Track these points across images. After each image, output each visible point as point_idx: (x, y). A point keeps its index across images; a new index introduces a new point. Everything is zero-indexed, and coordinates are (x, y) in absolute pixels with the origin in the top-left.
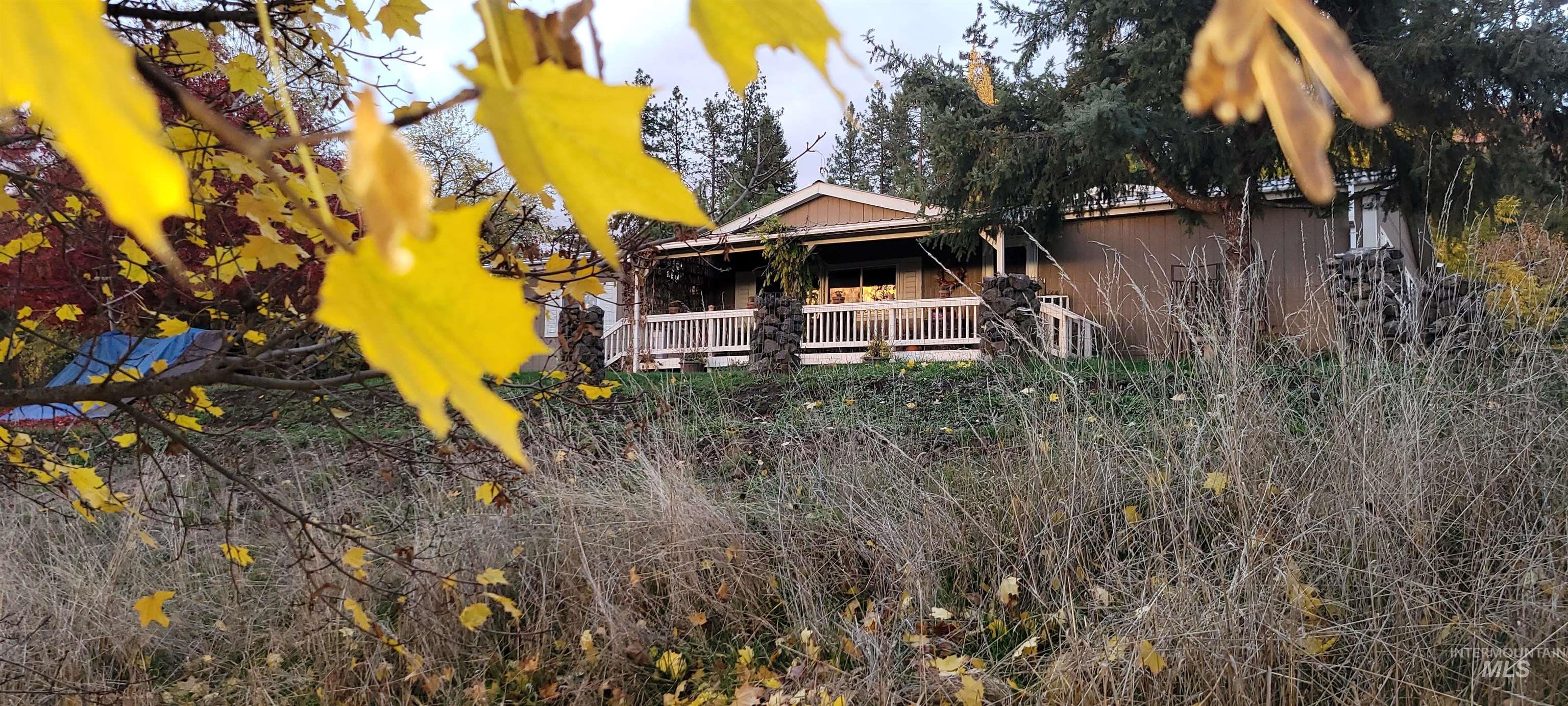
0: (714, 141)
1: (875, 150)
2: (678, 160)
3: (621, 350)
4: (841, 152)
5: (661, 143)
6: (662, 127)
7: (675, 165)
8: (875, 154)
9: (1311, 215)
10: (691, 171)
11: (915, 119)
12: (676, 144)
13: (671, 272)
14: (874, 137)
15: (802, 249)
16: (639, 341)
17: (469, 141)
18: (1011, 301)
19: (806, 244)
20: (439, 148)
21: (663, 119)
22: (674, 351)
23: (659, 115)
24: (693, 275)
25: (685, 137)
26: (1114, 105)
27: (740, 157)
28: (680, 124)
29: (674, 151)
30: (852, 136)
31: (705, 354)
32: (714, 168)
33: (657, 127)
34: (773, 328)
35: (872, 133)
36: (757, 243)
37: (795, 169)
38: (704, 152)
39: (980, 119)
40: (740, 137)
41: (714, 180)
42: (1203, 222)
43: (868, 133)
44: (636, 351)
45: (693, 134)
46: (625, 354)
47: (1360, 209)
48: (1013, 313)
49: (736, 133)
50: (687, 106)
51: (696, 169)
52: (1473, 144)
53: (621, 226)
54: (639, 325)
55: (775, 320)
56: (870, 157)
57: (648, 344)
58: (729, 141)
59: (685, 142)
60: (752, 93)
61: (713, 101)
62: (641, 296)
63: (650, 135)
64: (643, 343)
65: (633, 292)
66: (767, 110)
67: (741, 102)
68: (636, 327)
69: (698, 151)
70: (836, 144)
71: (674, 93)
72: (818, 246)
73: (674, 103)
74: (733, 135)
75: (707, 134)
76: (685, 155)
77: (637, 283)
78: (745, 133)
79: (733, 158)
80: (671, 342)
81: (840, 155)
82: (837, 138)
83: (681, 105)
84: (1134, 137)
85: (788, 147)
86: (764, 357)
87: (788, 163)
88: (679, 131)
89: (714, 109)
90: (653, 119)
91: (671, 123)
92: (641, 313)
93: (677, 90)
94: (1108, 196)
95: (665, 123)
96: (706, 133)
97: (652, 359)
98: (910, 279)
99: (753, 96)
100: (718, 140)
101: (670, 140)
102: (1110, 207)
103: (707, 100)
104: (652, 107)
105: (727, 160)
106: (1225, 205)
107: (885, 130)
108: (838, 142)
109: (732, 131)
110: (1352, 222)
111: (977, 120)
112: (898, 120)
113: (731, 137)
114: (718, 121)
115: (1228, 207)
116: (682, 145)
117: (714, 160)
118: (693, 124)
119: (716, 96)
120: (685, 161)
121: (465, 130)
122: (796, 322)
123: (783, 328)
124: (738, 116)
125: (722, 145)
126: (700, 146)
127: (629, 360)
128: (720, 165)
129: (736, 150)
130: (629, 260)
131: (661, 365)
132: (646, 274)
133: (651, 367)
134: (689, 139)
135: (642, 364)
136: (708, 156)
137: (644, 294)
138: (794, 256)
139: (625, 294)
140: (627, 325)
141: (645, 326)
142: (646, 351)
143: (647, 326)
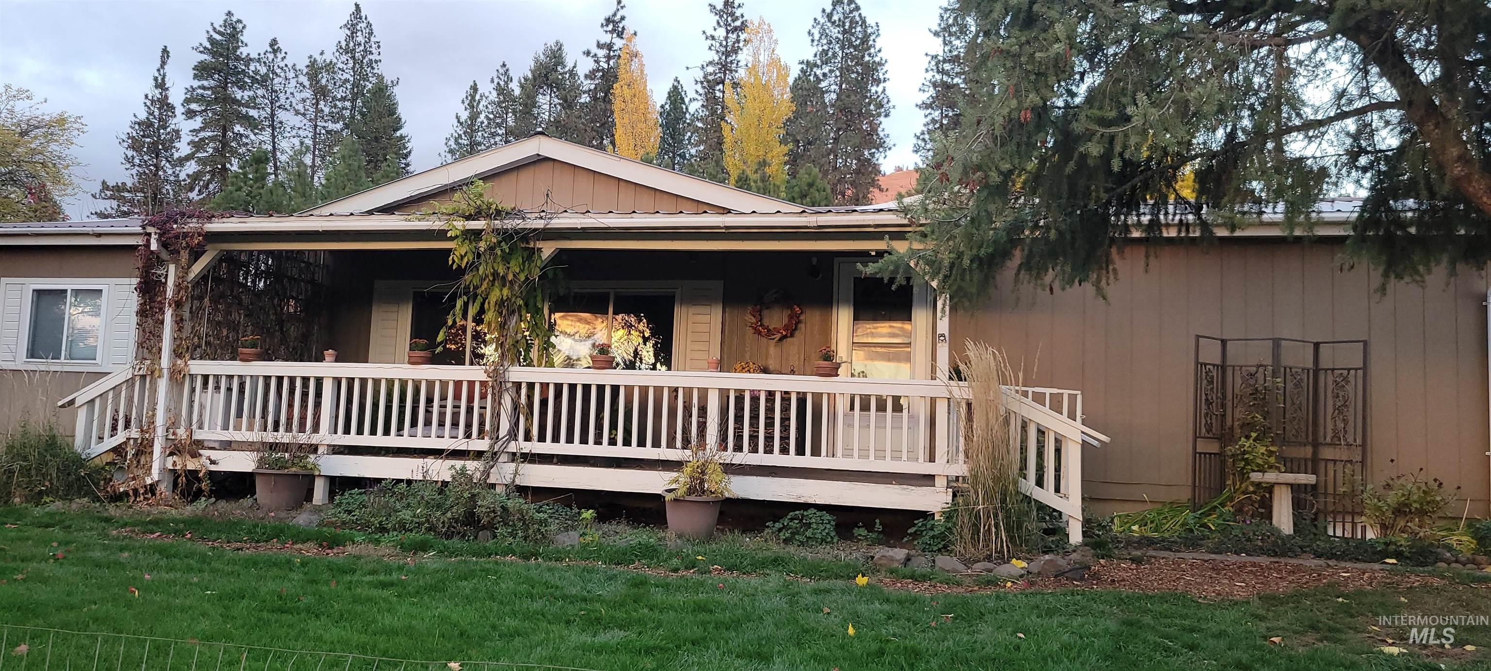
0: (317, 104)
1: (498, 135)
2: (273, 121)
3: (127, 425)
4: (461, 133)
5: (253, 99)
6: (254, 81)
7: (269, 126)
8: (498, 139)
10: (289, 135)
11: (544, 107)
12: (272, 103)
13: (247, 273)
14: (498, 121)
15: (532, 253)
16: (168, 410)
19: (539, 244)
21: (257, 72)
22: (244, 435)
23: (252, 68)
24: (291, 279)
25: (282, 96)
27: (346, 126)
28: (277, 80)
29: (269, 110)
30: (474, 117)
31: (314, 449)
32: (315, 133)
33: (248, 81)
35: (495, 117)
36: (441, 235)
37: (409, 145)
38: (304, 115)
40: (348, 104)
41: (315, 148)
43: (491, 116)
44: (160, 431)
45: (292, 94)
46: (134, 433)
49: (343, 99)
50: (286, 61)
51: (294, 133)
53: (197, 189)
54: (171, 377)
56: (492, 141)
57: (189, 418)
58: (335, 106)
59: (282, 101)
60: (363, 58)
61: (318, 59)
62: (179, 322)
63: (240, 88)
64: (178, 415)
65: (162, 312)
66: (380, 78)
67: (351, 65)
68: (163, 385)
69: (297, 113)
70: (456, 123)
71: (271, 45)
72: (562, 252)
73: (271, 56)
74: (339, 100)
75: (308, 96)
76: (281, 115)
77: (169, 293)
78: (353, 100)
79: (339, 126)
80: (239, 414)
81: (460, 136)
82: (458, 118)
83: (279, 59)
85: (403, 121)
87: (402, 138)
88: (275, 88)
89: (319, 68)
90: (243, 70)
91: (265, 78)
92: (177, 353)
93: (274, 41)
95: (258, 78)
96: (308, 94)
97: (195, 447)
99: (365, 61)
100: (322, 103)
101: (264, 97)
103: (311, 57)
104: (243, 56)
105: (331, 126)
107: (510, 115)
108: (459, 121)
109: (339, 96)
112: (526, 105)
113: (338, 103)
114: (323, 82)
116: (277, 104)
117: (316, 126)
118: (293, 82)
119: (321, 54)
120: (281, 123)
124: (347, 81)
125: (327, 109)
126: (300, 107)
127: (144, 448)
128: (323, 131)
129: (342, 117)
130: (154, 246)
131: (213, 462)
132: (192, 276)
133: (191, 466)
134: (287, 98)
135: (170, 461)
136: (310, 120)
137: (187, 315)
138: (515, 266)
139: (142, 313)
140: (143, 377)
141: (183, 383)
142: (182, 432)
143: (187, 379)
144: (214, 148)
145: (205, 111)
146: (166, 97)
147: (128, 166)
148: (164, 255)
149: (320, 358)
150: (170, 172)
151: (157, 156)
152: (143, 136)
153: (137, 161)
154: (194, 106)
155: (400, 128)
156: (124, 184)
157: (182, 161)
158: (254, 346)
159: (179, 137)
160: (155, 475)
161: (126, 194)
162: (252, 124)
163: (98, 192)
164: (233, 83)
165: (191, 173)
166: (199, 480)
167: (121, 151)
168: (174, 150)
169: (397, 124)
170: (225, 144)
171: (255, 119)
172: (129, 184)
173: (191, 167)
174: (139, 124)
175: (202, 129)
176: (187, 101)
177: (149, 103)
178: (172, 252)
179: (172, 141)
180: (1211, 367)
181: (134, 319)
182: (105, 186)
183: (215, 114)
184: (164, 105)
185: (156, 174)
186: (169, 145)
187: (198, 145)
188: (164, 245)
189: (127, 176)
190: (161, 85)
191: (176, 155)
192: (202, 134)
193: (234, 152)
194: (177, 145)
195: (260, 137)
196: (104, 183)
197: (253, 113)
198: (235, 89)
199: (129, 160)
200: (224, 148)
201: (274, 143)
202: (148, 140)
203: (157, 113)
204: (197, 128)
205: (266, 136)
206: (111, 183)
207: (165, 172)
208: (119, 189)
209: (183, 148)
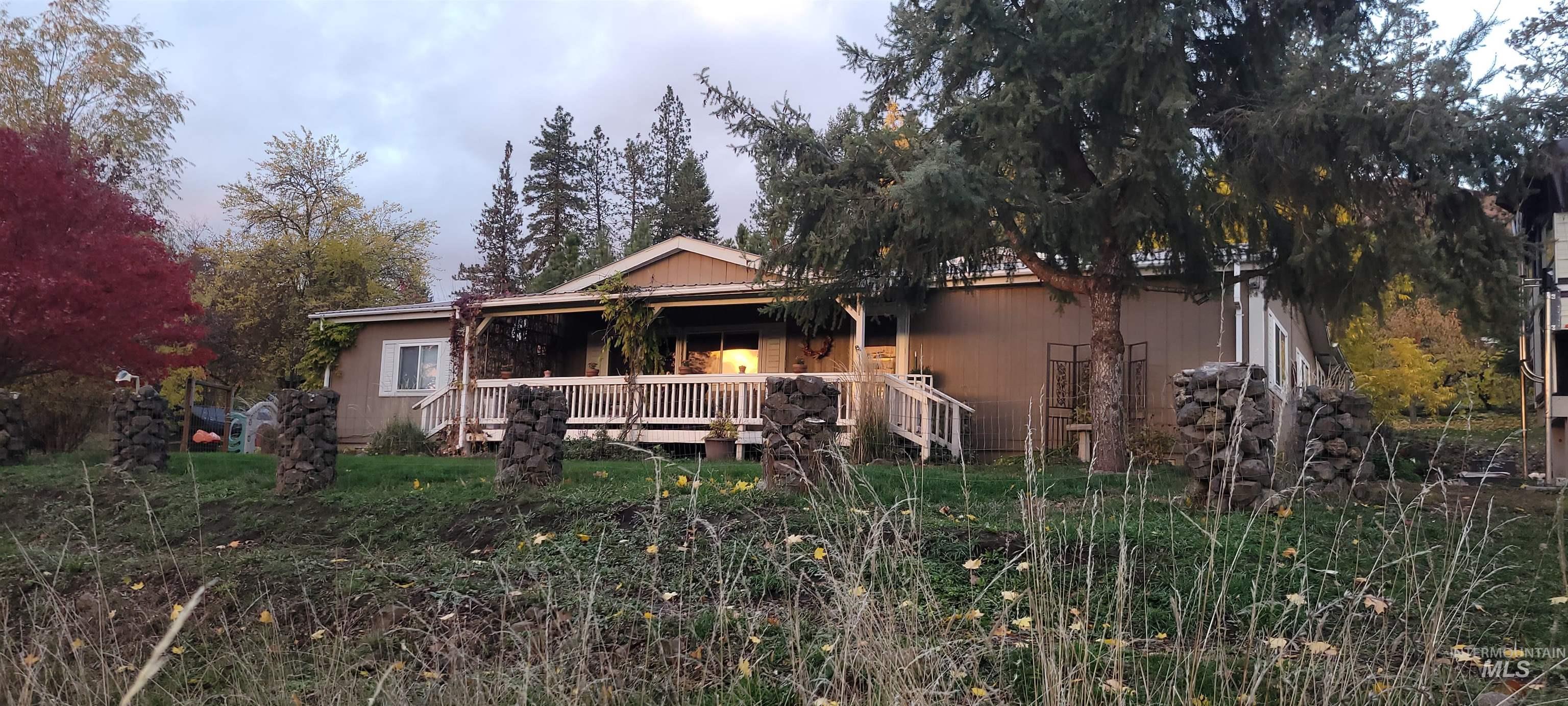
0: (635, 182)
2: (598, 201)
3: (447, 418)
4: (764, 198)
5: (580, 183)
6: (581, 166)
7: (595, 206)
9: (1186, 299)
10: (612, 212)
12: (597, 185)
13: (511, 329)
15: (647, 311)
16: (467, 408)
17: (342, 174)
18: (798, 410)
19: (652, 306)
20: (309, 180)
21: (584, 158)
23: (579, 155)
24: (538, 333)
25: (605, 178)
26: (945, 167)
27: (662, 201)
28: (601, 164)
29: (594, 191)
32: (634, 210)
33: (576, 167)
34: (525, 427)
37: (717, 214)
38: (623, 193)
39: (824, 175)
40: (663, 179)
41: (634, 222)
42: (1075, 300)
44: (463, 420)
45: (613, 175)
46: (450, 422)
47: (1247, 290)
48: (800, 425)
49: (659, 175)
50: (608, 146)
51: (615, 211)
52: (1360, 228)
54: (468, 390)
55: (528, 417)
57: (478, 413)
58: (650, 183)
59: (605, 182)
60: (676, 136)
61: (635, 142)
62: (472, 358)
63: (570, 174)
64: (472, 410)
65: (463, 353)
66: (691, 153)
67: (665, 144)
68: (464, 393)
69: (618, 192)
71: (596, 133)
72: (665, 309)
73: (595, 142)
74: (656, 177)
75: (627, 175)
76: (606, 195)
77: (467, 343)
78: (667, 176)
79: (655, 201)
81: (763, 201)
83: (603, 144)
84: (972, 206)
86: (512, 463)
87: (710, 208)
88: (599, 171)
89: (636, 150)
90: (572, 158)
91: (591, 163)
92: (471, 376)
93: (598, 129)
94: (974, 267)
95: (585, 163)
96: (626, 174)
97: (480, 428)
98: (773, 347)
99: (677, 139)
100: (639, 182)
101: (590, 179)
102: (975, 278)
103: (629, 140)
104: (572, 145)
105: (647, 202)
106: (1091, 286)
109: (655, 173)
110: (1238, 303)
111: (820, 177)
113: (654, 179)
114: (640, 162)
115: (1094, 287)
116: (602, 185)
117: (634, 203)
118: (614, 163)
119: (638, 136)
120: (605, 202)
121: (338, 161)
122: (555, 420)
123: (537, 428)
124: (662, 158)
125: (644, 186)
126: (620, 187)
127: (455, 430)
128: (641, 207)
129: (658, 192)
130: (458, 317)
131: (489, 436)
132: (478, 332)
133: (478, 439)
134: (610, 179)
135: (469, 435)
136: (629, 198)
137: (476, 354)
138: (637, 318)
139: (453, 354)
140: (455, 390)
141: (474, 393)
142: (474, 420)
143: (476, 392)
144: (548, 229)
145: (541, 196)
146: (511, 186)
147: (481, 249)
148: (464, 322)
149: (542, 376)
150: (514, 253)
151: (504, 239)
152: (492, 222)
153: (487, 245)
154: (532, 193)
155: (709, 198)
156: (478, 266)
157: (523, 243)
158: (510, 370)
159: (521, 221)
160: (461, 444)
161: (479, 275)
162: (580, 205)
163: (457, 274)
164: (563, 170)
165: (530, 253)
166: (482, 446)
167: (474, 237)
168: (517, 233)
169: (706, 195)
170: (558, 224)
171: (582, 201)
172: (482, 266)
173: (531, 248)
174: (488, 211)
175: (539, 213)
176: (526, 189)
177: (496, 193)
178: (467, 319)
179: (515, 225)
180: (1063, 364)
181: (449, 358)
182: (463, 269)
183: (549, 199)
184: (508, 193)
185: (503, 255)
186: (513, 229)
187: (536, 228)
188: (462, 315)
189: (479, 259)
190: (506, 176)
191: (519, 238)
192: (539, 218)
193: (565, 231)
194: (519, 228)
195: (588, 216)
196: (462, 265)
197: (581, 195)
198: (566, 175)
199: (481, 244)
200: (557, 228)
201: (599, 220)
202: (496, 225)
203: (503, 201)
204: (535, 212)
205: (592, 214)
206: (467, 266)
207: (510, 252)
208: (473, 270)
209: (524, 231)
